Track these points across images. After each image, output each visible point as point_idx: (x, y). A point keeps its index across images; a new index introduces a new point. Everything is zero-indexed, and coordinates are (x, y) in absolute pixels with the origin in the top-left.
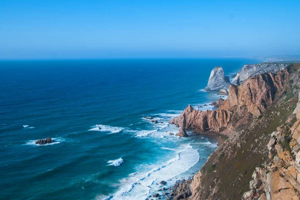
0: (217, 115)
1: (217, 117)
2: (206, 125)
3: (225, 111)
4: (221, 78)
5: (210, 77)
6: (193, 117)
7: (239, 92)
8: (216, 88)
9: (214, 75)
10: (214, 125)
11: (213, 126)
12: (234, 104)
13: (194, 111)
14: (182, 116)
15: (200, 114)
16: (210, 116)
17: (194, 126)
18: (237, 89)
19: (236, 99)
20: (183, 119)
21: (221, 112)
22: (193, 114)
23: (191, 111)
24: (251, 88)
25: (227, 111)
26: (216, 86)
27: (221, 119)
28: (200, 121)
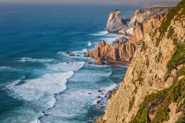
0: (127, 48)
1: (127, 50)
2: (117, 56)
3: (134, 45)
4: (119, 21)
5: (109, 20)
6: (106, 50)
7: (144, 29)
8: (115, 30)
9: (113, 18)
10: (125, 56)
11: (123, 57)
12: (140, 39)
13: (107, 45)
14: (96, 49)
15: (113, 47)
16: (121, 49)
17: (107, 57)
18: (142, 27)
19: (141, 35)
20: (97, 52)
21: (130, 45)
22: (106, 47)
23: (105, 45)
24: (154, 25)
25: (135, 44)
26: (114, 27)
27: (130, 51)
28: (112, 54)
